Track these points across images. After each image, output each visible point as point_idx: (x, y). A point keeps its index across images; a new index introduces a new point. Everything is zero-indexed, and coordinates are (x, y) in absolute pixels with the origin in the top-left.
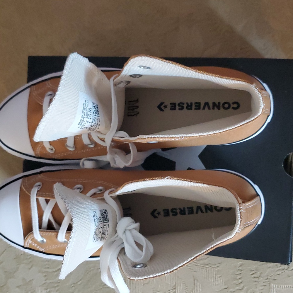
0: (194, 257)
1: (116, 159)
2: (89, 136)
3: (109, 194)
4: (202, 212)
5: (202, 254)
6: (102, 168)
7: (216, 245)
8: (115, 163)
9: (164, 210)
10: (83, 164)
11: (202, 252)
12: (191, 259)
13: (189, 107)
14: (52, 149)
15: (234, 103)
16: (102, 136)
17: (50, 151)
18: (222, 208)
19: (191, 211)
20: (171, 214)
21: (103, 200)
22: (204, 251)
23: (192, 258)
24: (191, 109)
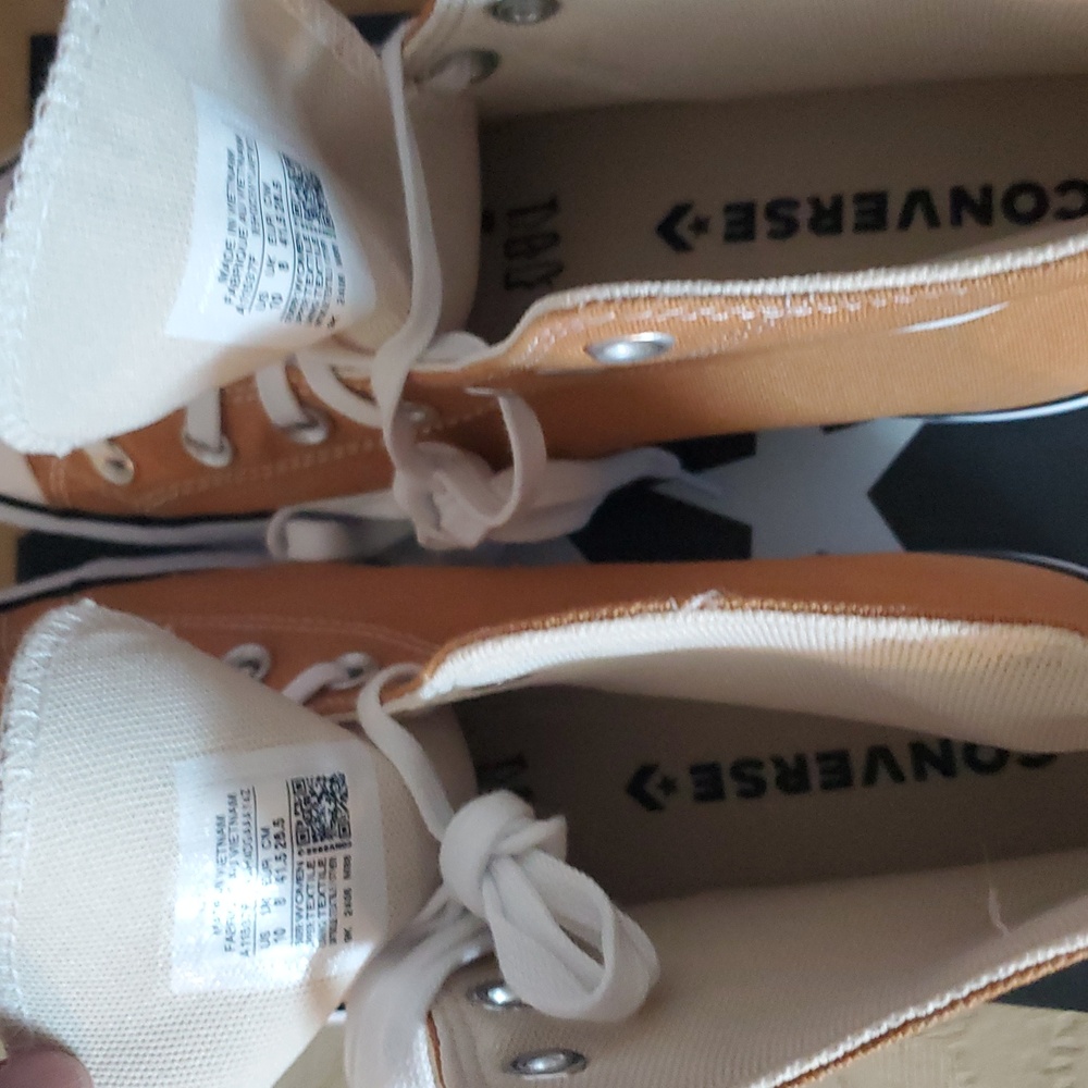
0: (876, 1034)
1: (439, 500)
2: (292, 371)
3: (382, 702)
4: (898, 776)
5: (929, 1017)
6: (376, 560)
7: (1022, 966)
8: (437, 525)
9: (695, 770)
10: (283, 540)
11: (931, 1008)
12: (858, 1042)
13: (827, 222)
14: (119, 465)
15: (1065, 187)
16: (355, 366)
17: (109, 475)
18: (1002, 756)
19: (837, 770)
20: (730, 786)
21: (354, 727)
22: (942, 999)
23: (867, 1036)
24: (836, 228)
